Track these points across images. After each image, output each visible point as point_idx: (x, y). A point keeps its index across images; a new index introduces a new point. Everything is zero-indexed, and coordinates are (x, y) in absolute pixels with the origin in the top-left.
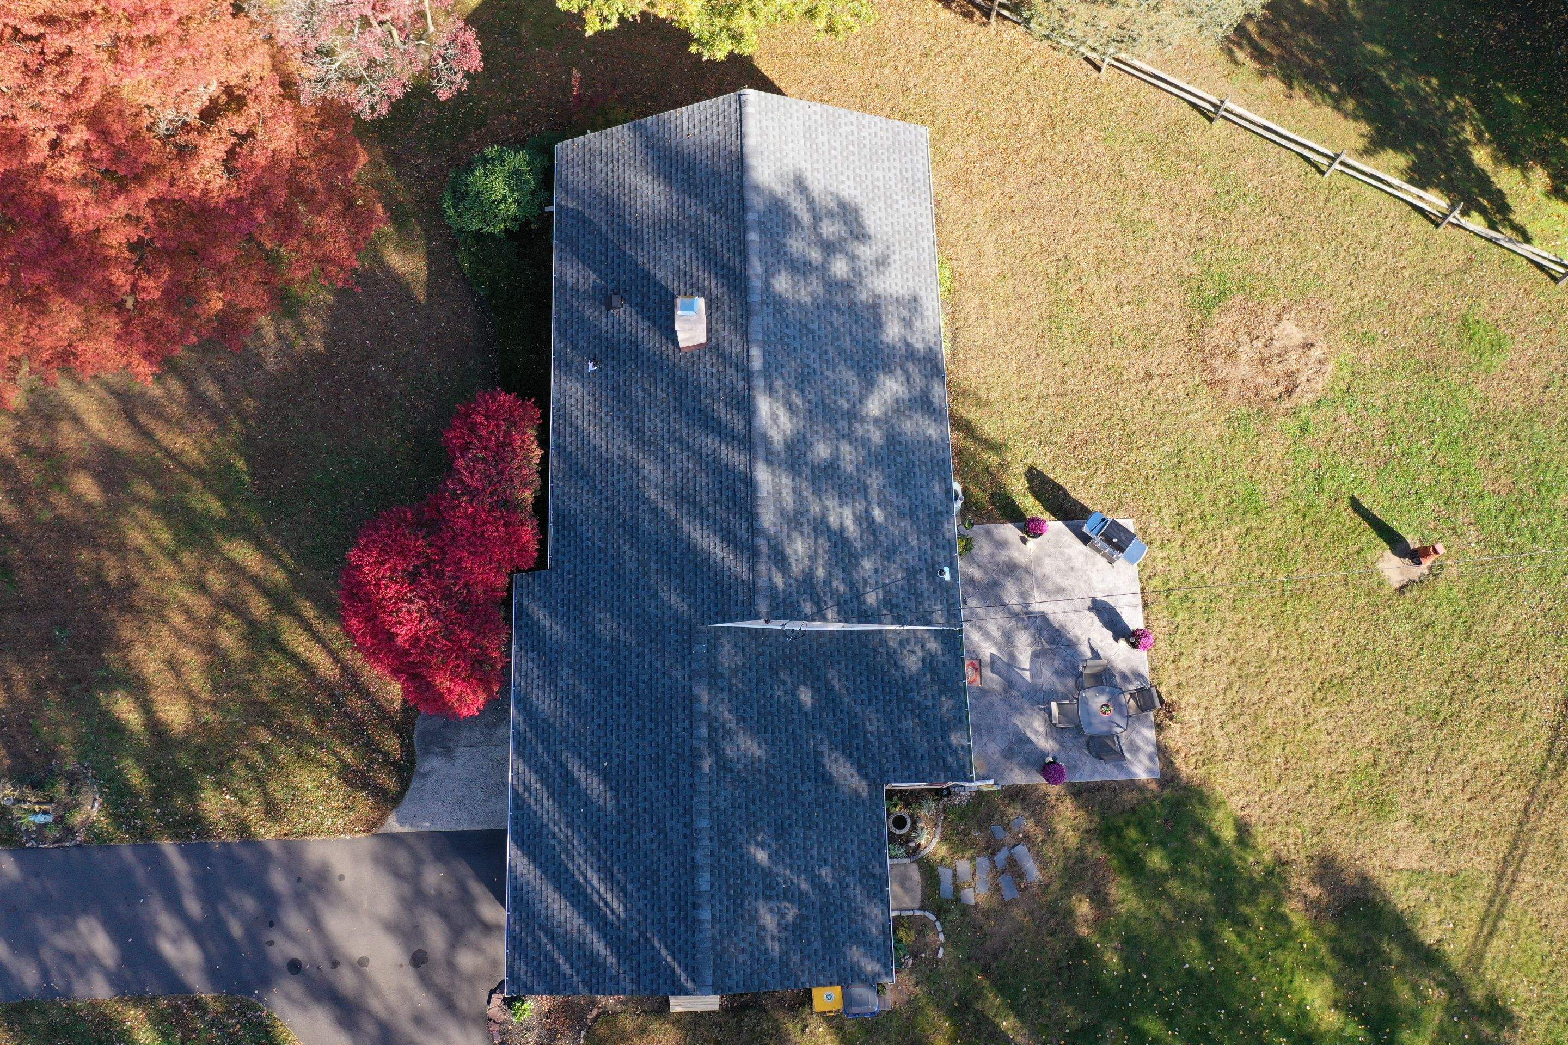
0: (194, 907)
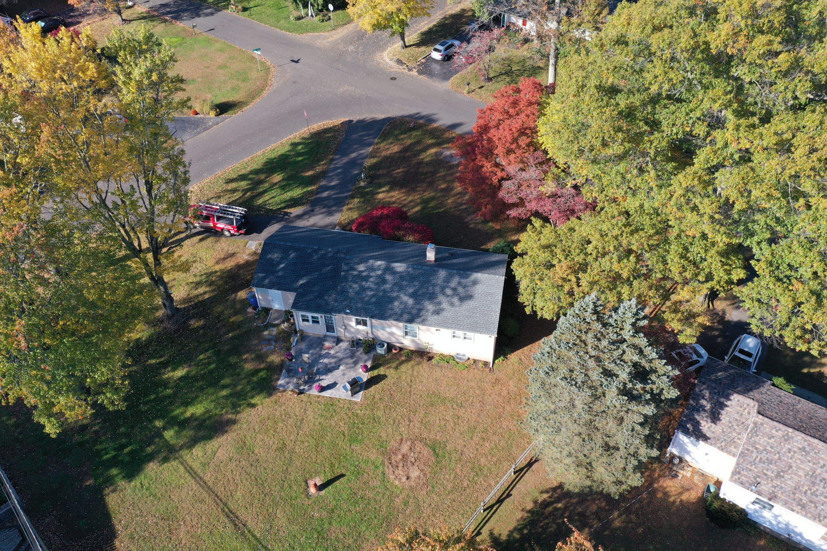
0: (334, 196)
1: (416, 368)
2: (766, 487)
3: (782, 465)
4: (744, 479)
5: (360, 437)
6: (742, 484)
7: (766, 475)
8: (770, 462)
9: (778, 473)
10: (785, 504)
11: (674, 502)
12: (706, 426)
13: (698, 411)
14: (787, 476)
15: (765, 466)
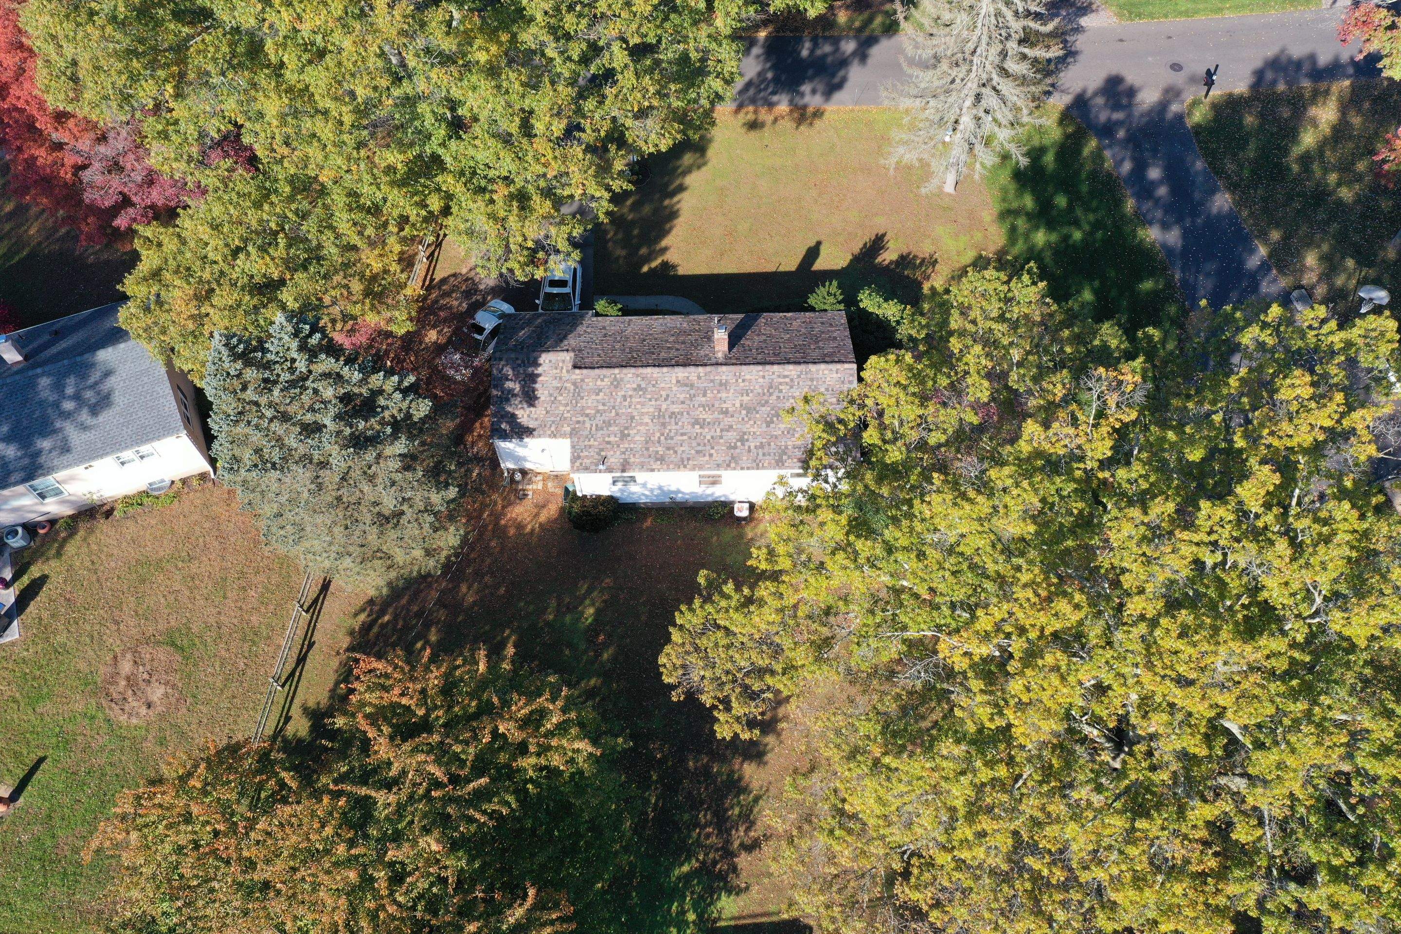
1: (92, 539)
2: (614, 459)
3: (622, 421)
4: (587, 462)
5: (45, 690)
6: (586, 469)
7: (609, 443)
8: (609, 424)
9: (622, 432)
10: (642, 467)
11: (533, 530)
12: (524, 415)
13: (508, 400)
14: (632, 432)
15: (605, 432)
